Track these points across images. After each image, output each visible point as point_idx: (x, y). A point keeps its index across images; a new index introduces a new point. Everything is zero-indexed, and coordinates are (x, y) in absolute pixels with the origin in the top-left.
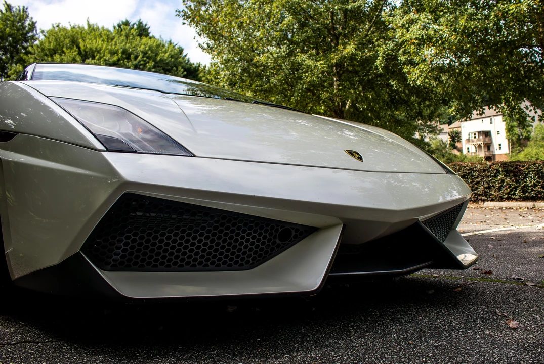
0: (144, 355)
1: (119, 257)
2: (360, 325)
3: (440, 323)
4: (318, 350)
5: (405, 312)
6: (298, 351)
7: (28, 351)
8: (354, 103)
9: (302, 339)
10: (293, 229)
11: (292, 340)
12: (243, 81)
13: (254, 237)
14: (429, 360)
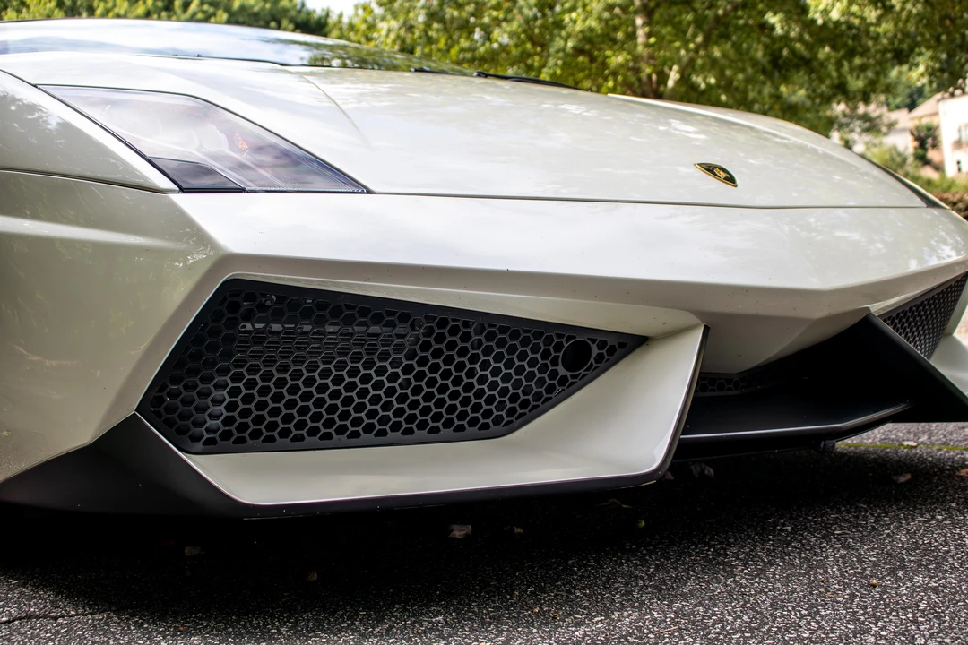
0: (287, 632)
1: (219, 422)
2: (752, 551)
3: (936, 541)
4: (667, 605)
5: (850, 522)
6: (621, 609)
7: (38, 634)
8: (686, 73)
9: (626, 584)
10: (593, 341)
11: (605, 588)
12: (430, 41)
13: (509, 364)
14: (921, 616)
